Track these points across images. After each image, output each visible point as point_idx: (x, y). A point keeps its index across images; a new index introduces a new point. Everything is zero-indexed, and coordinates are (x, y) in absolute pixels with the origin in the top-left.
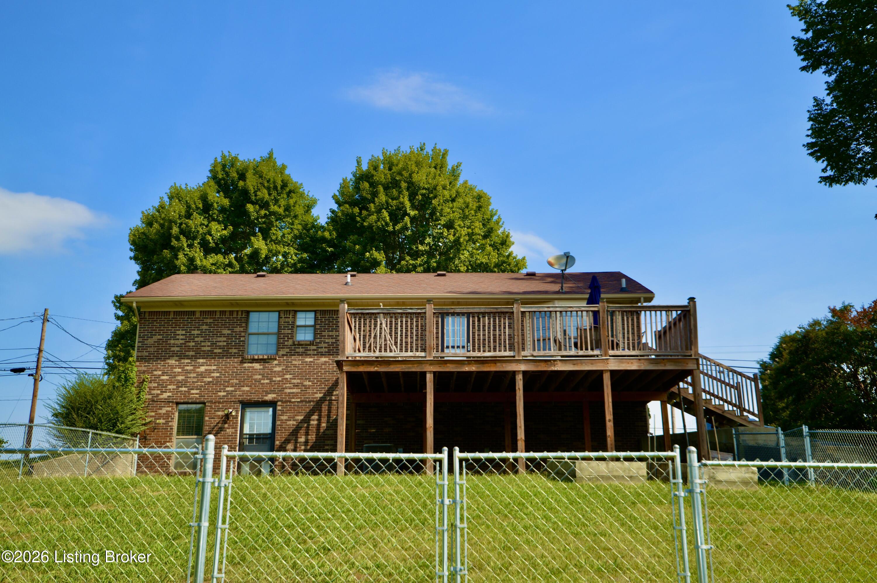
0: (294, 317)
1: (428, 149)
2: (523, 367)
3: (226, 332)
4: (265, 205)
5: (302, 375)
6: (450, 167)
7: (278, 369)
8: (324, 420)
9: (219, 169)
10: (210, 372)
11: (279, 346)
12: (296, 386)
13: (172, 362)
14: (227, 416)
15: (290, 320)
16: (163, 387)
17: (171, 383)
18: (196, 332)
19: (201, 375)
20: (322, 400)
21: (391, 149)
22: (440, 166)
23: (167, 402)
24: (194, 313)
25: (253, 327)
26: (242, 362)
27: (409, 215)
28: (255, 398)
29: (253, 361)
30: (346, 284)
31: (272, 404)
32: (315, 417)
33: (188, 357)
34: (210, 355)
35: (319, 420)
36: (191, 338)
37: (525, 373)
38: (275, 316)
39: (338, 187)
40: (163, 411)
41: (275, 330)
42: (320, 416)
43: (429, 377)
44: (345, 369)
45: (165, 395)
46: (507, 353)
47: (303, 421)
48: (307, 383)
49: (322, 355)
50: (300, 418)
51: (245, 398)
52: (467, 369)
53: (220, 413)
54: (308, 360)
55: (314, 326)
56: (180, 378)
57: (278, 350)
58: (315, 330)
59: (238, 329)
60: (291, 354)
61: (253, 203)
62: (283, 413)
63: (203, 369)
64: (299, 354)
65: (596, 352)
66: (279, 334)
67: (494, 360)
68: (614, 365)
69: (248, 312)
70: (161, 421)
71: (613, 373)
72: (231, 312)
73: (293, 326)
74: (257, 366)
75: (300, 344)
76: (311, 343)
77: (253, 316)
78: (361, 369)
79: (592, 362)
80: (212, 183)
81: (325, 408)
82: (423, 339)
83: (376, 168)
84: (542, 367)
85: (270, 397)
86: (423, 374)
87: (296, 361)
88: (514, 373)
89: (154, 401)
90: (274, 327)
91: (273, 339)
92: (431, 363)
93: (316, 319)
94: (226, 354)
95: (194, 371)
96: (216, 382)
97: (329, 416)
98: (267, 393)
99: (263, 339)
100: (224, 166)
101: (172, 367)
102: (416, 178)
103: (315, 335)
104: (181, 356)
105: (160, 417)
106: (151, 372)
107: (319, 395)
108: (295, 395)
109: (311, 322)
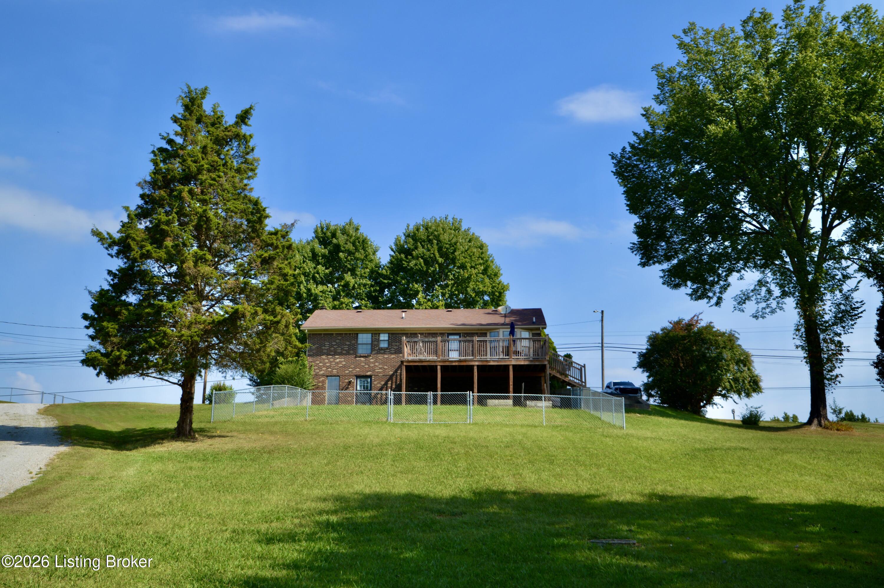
0: (379, 336)
1: (450, 219)
2: (477, 363)
3: (348, 343)
4: (350, 253)
5: (384, 363)
6: (463, 229)
7: (372, 360)
8: (394, 384)
9: (319, 230)
10: (341, 362)
11: (372, 350)
12: (380, 368)
13: (324, 357)
14: (350, 382)
15: (377, 338)
16: (320, 368)
17: (324, 367)
18: (334, 343)
19: (337, 363)
20: (393, 375)
21: (428, 218)
22: (457, 229)
23: (323, 375)
24: (332, 334)
25: (360, 341)
26: (356, 357)
27: (437, 262)
28: (362, 374)
29: (361, 357)
30: (402, 318)
31: (370, 377)
32: (390, 383)
33: (331, 355)
34: (341, 354)
35: (392, 384)
36: (332, 346)
37: (478, 366)
38: (369, 336)
39: (394, 241)
40: (321, 380)
41: (370, 342)
42: (392, 382)
43: (439, 367)
44: (405, 364)
45: (321, 372)
46: (471, 358)
47: (384, 385)
48: (386, 367)
49: (392, 354)
50: (383, 383)
51: (358, 374)
52: (454, 364)
53: (347, 381)
54: (386, 356)
55: (388, 340)
56: (328, 364)
57: (372, 351)
58: (389, 342)
59: (353, 342)
60: (377, 353)
61: (343, 252)
62: (375, 381)
63: (338, 360)
64: (381, 353)
65: (507, 357)
66: (372, 344)
67: (465, 361)
68: (514, 363)
69: (357, 334)
70: (320, 384)
71: (514, 366)
72: (350, 334)
73: (379, 341)
74: (362, 359)
75: (382, 349)
76: (387, 348)
77: (360, 336)
78: (411, 364)
79: (505, 361)
80: (316, 240)
81: (394, 379)
82: (436, 351)
83: (418, 230)
84: (485, 364)
85: (369, 373)
86: (437, 366)
87: (380, 357)
88: (473, 366)
89: (317, 375)
90: (369, 341)
91: (369, 347)
92: (440, 362)
93: (389, 337)
94: (348, 353)
95: (334, 361)
96: (344, 366)
97: (396, 382)
98: (368, 372)
99: (365, 346)
100: (322, 229)
101: (324, 359)
102: (442, 238)
103: (389, 344)
104: (328, 355)
105: (319, 382)
106: (314, 362)
107: (391, 373)
108: (380, 373)
109: (387, 338)
